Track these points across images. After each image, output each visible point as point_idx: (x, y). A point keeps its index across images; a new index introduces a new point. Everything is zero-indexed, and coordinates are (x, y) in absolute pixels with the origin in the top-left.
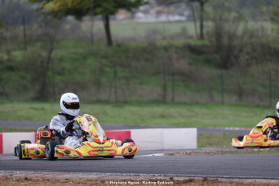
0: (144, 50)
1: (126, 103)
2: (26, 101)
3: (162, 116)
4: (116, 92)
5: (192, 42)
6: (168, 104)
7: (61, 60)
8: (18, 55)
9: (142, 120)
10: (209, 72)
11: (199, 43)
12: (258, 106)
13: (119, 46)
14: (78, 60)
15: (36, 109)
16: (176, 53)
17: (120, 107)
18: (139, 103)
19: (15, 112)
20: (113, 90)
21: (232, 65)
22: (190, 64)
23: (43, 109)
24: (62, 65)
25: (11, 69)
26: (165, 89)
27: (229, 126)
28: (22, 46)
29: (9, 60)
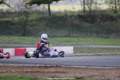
0: (63, 17)
1: (55, 36)
2: (18, 36)
3: (68, 41)
4: (51, 33)
5: (80, 14)
6: (71, 37)
7: (32, 21)
8: (16, 19)
9: (60, 43)
10: (87, 25)
11: (83, 14)
12: (104, 37)
13: (53, 15)
14: (38, 21)
15: (21, 39)
16: (74, 18)
17: (53, 38)
18: (60, 37)
19: (14, 40)
20: (51, 32)
21: (94, 22)
22: (79, 22)
23: (24, 39)
24: (32, 23)
25: (13, 24)
26: (70, 31)
27: (91, 45)
28: (18, 16)
29: (13, 21)
